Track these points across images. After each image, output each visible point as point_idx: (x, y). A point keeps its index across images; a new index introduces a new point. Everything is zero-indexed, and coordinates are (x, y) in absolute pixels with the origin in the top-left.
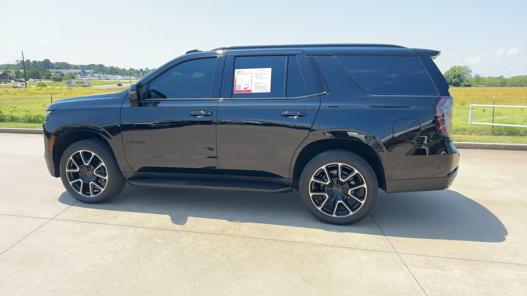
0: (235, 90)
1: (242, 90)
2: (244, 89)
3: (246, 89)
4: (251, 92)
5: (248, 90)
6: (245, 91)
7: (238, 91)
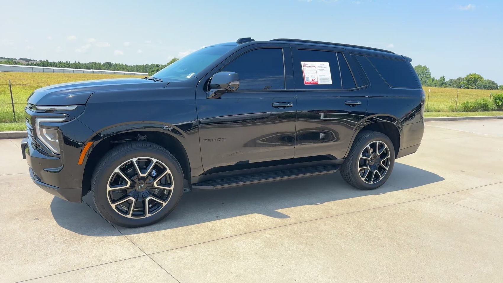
0: (305, 82)
1: (310, 82)
2: (312, 81)
3: (313, 81)
4: (318, 83)
5: (316, 82)
6: (313, 83)
7: (308, 83)
